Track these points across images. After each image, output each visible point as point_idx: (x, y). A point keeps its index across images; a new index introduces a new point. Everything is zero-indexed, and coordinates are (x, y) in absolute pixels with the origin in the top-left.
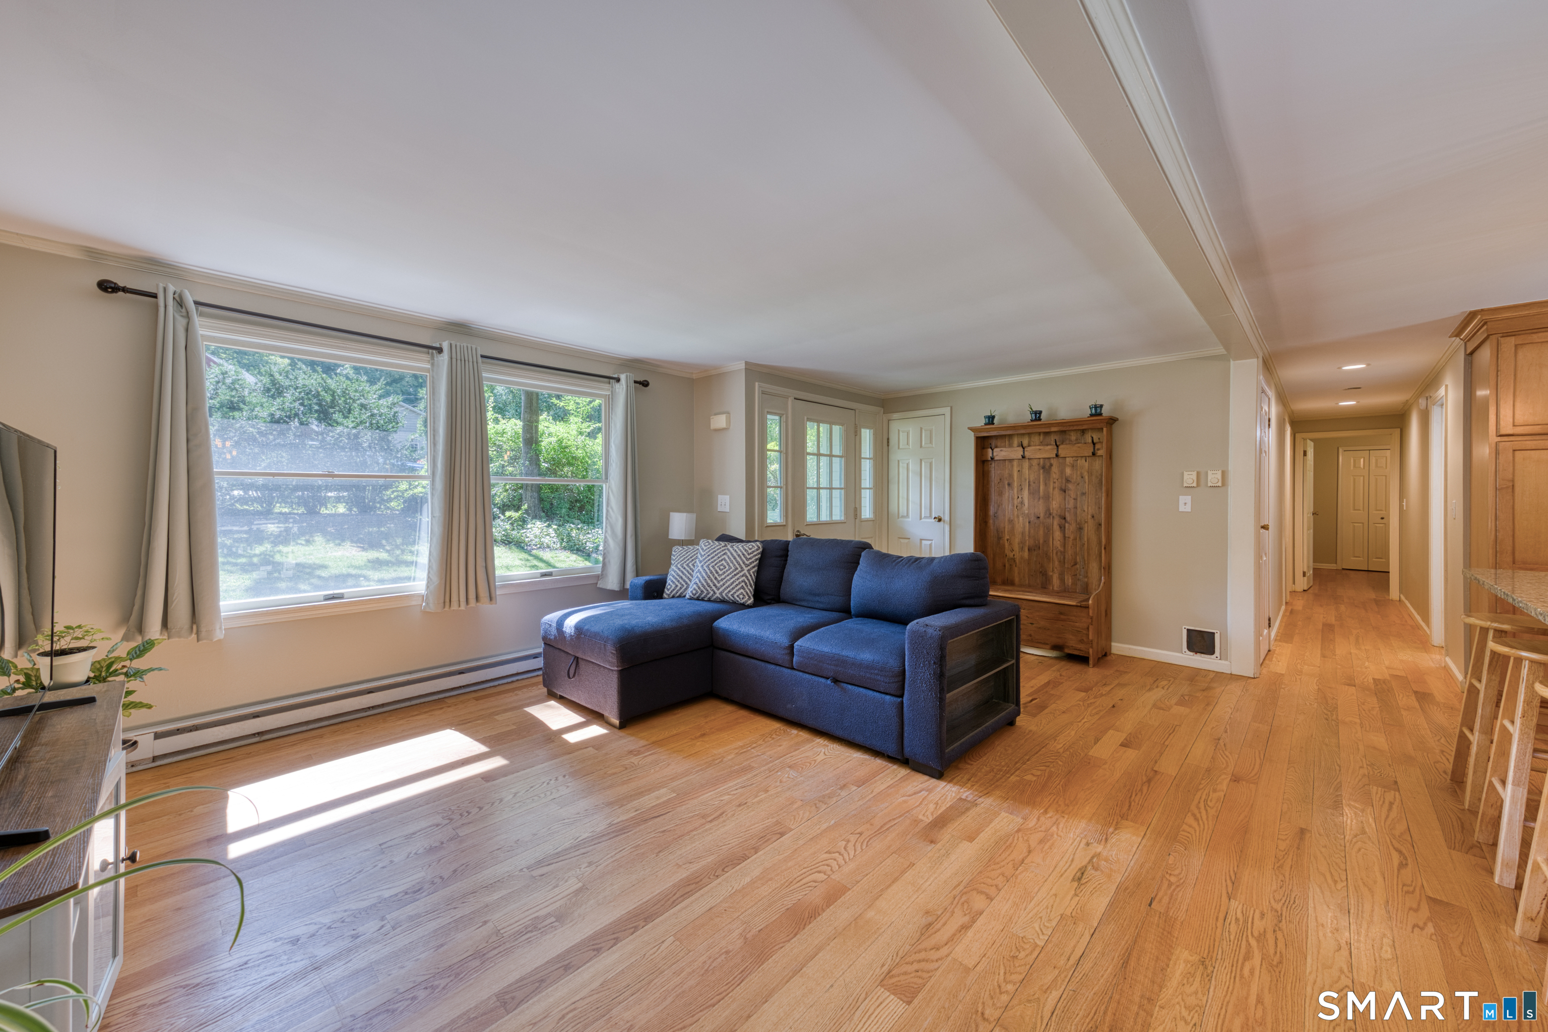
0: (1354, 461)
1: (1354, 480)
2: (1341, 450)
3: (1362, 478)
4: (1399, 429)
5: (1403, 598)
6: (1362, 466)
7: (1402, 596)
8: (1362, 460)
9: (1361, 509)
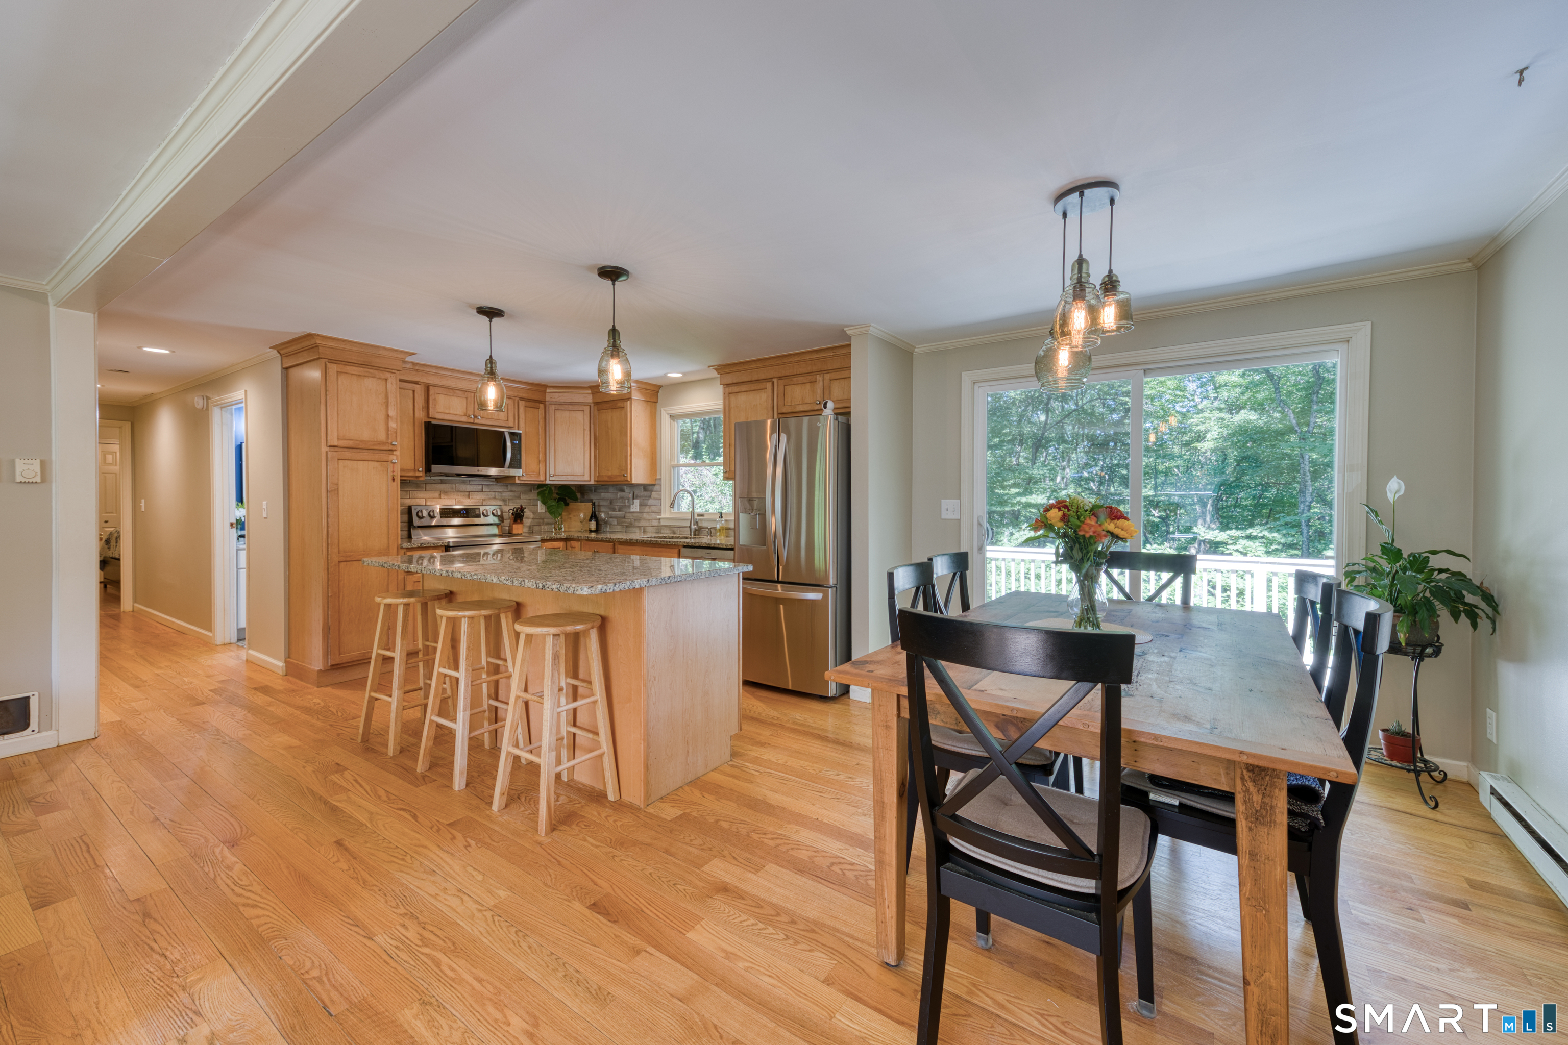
5: (140, 607)
7: (138, 605)
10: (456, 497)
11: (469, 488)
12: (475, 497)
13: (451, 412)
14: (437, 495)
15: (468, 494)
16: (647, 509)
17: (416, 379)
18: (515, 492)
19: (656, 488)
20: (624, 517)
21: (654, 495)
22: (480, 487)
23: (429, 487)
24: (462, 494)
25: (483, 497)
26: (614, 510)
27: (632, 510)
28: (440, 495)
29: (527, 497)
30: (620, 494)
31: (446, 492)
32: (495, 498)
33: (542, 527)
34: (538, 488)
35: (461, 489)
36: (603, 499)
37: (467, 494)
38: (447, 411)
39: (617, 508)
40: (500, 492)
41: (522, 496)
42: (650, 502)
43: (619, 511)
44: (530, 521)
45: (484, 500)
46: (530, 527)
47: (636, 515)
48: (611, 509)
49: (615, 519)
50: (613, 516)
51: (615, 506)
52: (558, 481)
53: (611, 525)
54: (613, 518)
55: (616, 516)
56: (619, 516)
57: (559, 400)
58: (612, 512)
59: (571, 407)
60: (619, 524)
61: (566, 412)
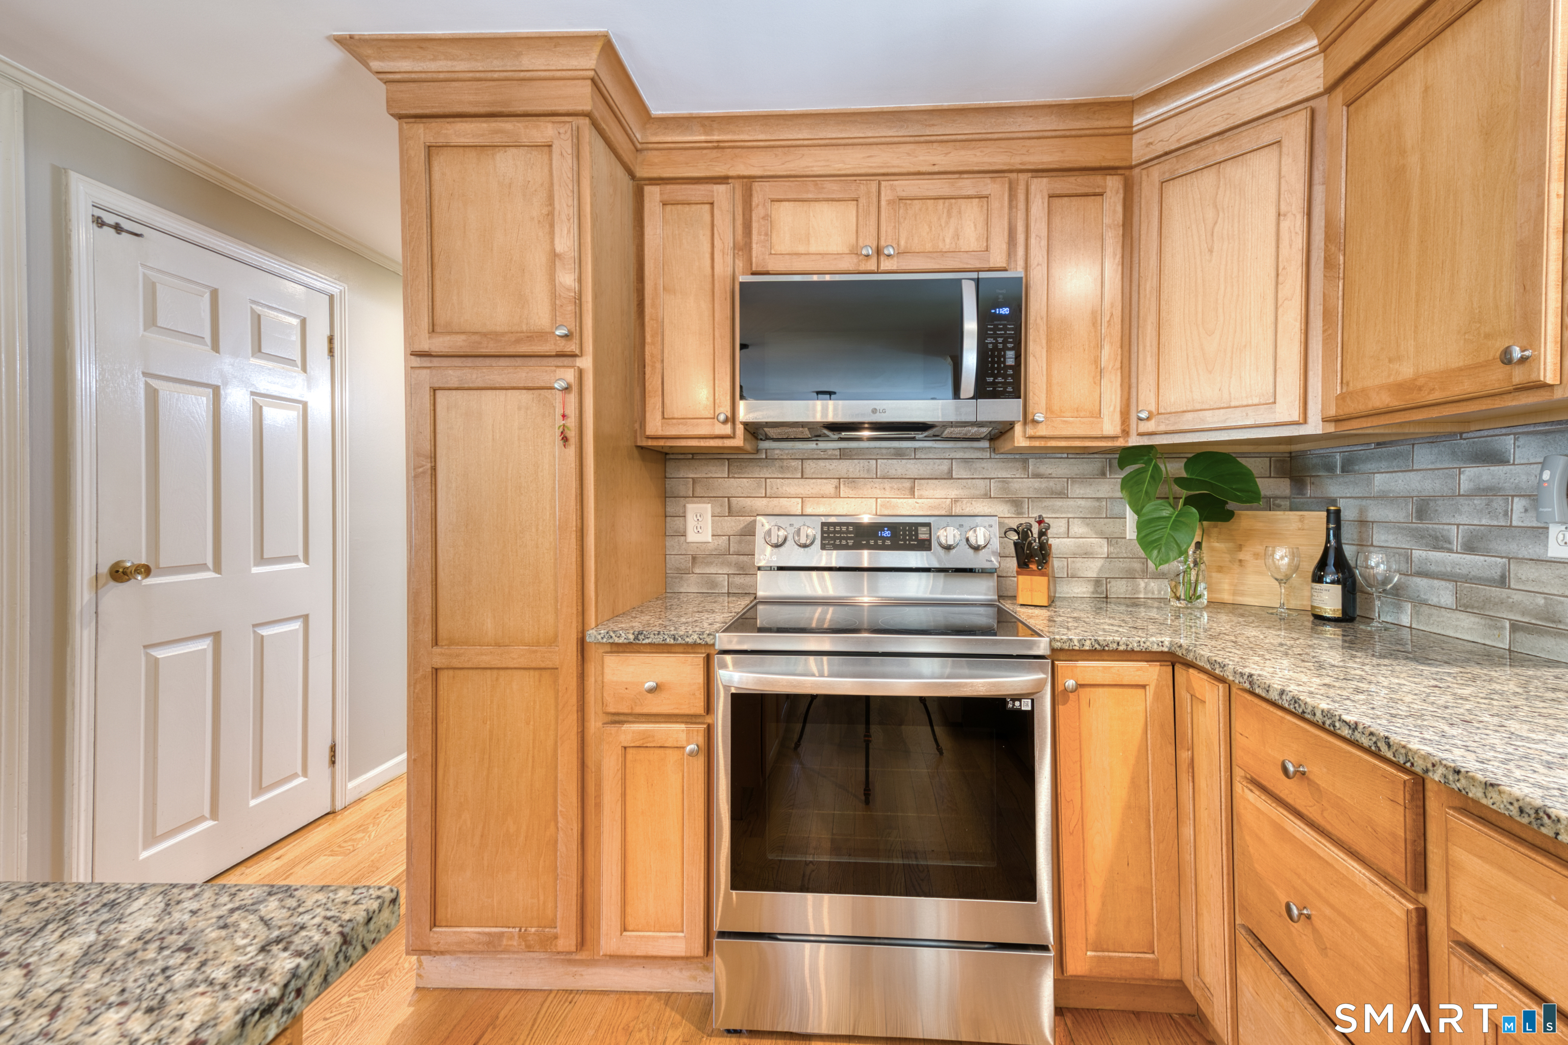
10: (878, 493)
11: (911, 467)
12: (925, 493)
13: (813, 249)
14: (828, 487)
15: (912, 485)
17: (719, 170)
18: (1049, 477)
20: (1504, 581)
22: (944, 467)
23: (810, 466)
24: (895, 484)
25: (954, 493)
26: (1439, 543)
27: (1555, 549)
28: (838, 488)
29: (1089, 491)
30: (1471, 476)
31: (851, 480)
32: (987, 496)
33: (1142, 583)
34: (1122, 464)
35: (892, 473)
36: (1384, 497)
37: (908, 484)
38: (801, 249)
39: (1456, 536)
40: (1004, 480)
41: (1077, 490)
43: (1470, 548)
44: (1098, 563)
45: (956, 501)
46: (1097, 582)
48: (1422, 537)
49: (1443, 583)
50: (1433, 568)
51: (1446, 527)
52: (1166, 433)
53: (1420, 603)
54: (1434, 578)
55: (1449, 569)
56: (1464, 571)
57: (1178, 140)
58: (1424, 554)
59: (1219, 150)
60: (1467, 607)
61: (1208, 178)
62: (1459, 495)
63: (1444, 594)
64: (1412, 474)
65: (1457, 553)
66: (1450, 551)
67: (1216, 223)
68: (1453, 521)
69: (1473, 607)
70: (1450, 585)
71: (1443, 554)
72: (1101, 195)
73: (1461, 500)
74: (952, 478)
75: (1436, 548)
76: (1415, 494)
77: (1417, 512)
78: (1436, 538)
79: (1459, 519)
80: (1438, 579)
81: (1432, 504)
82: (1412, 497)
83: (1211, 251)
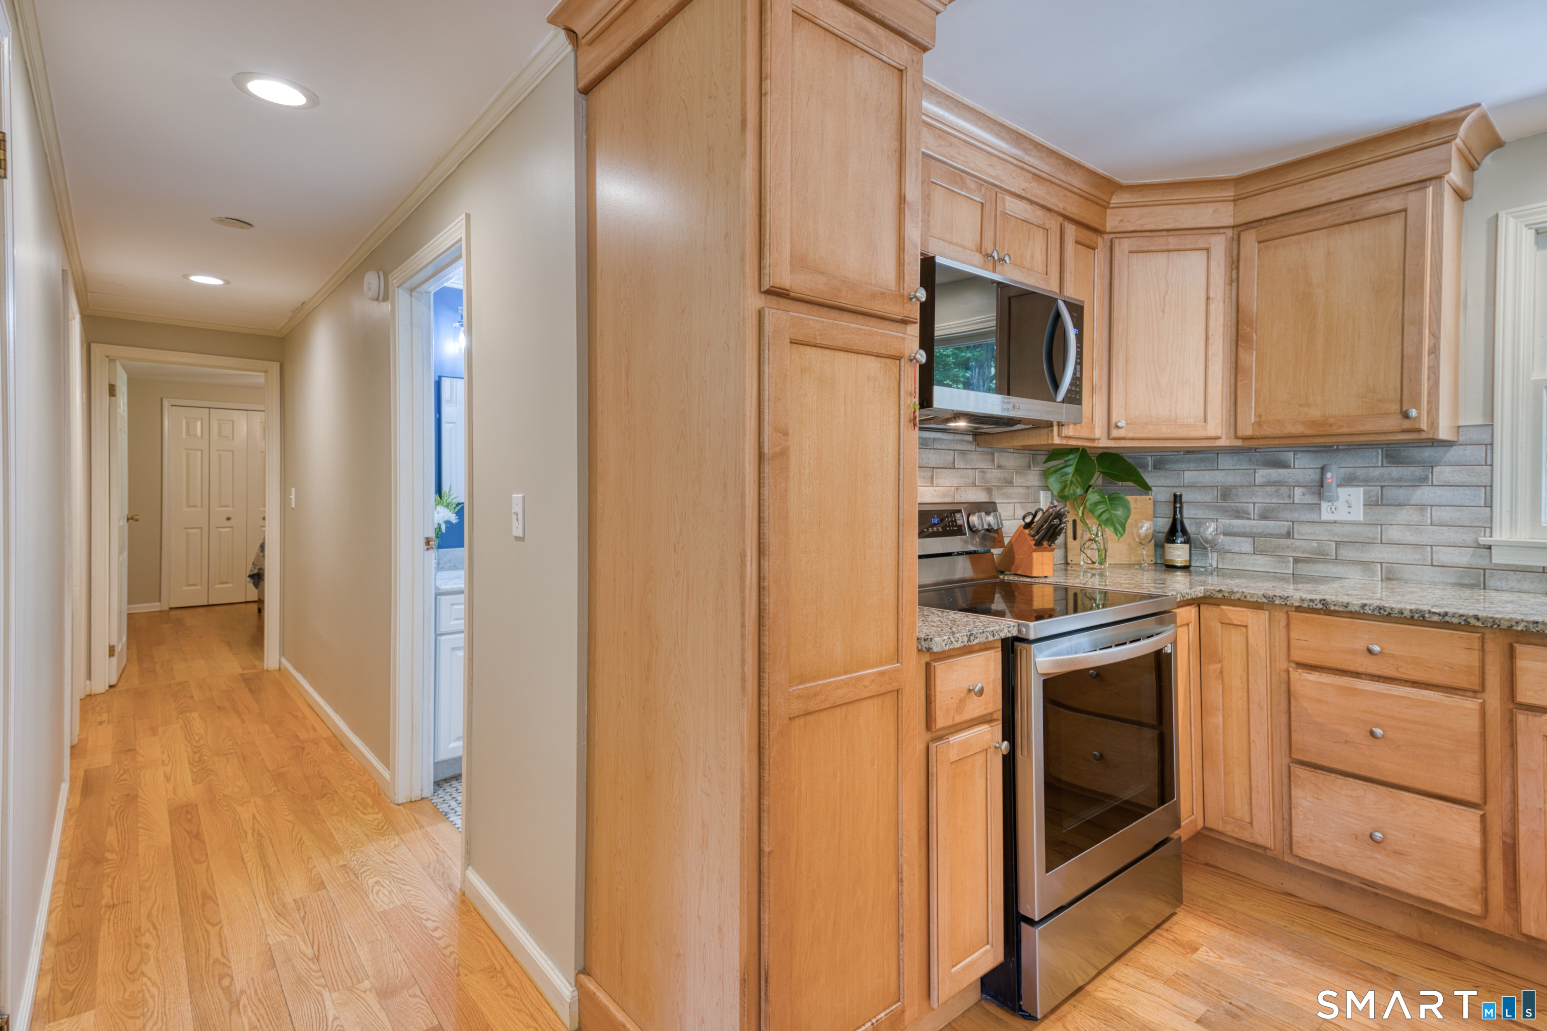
0: (188, 424)
1: (188, 455)
2: (166, 403)
3: (199, 453)
4: (278, 364)
5: (286, 663)
6: (199, 434)
7: (284, 660)
8: (199, 424)
9: (199, 505)
15: (932, 474)
16: (1405, 515)
18: (1005, 468)
19: (1453, 454)
20: (1289, 535)
21: (1443, 473)
22: (950, 457)
25: (956, 483)
26: (1240, 514)
27: (1326, 515)
29: (1023, 481)
30: (1263, 474)
32: (974, 485)
36: (1192, 486)
39: (1253, 510)
42: (1424, 494)
43: (1264, 517)
45: (957, 488)
47: (1347, 529)
48: (1226, 511)
49: (1244, 539)
50: (1235, 530)
51: (1245, 505)
52: (1133, 439)
53: (1223, 552)
54: (1236, 536)
55: (1248, 530)
56: (1260, 531)
57: (1141, 225)
58: (1228, 522)
59: (1173, 242)
60: (1263, 551)
61: (1161, 258)
62: (1255, 485)
63: (1246, 545)
64: (1217, 472)
65: (1254, 519)
66: (1249, 519)
67: (1166, 293)
68: (1250, 501)
69: (1267, 551)
70: (1250, 540)
71: (1243, 521)
72: (1094, 249)
73: (1257, 488)
74: (954, 468)
75: (1237, 518)
76: (1220, 484)
77: (1222, 495)
78: (1238, 512)
79: (1255, 500)
80: (1239, 536)
81: (1233, 491)
82: (1217, 487)
83: (1163, 312)
